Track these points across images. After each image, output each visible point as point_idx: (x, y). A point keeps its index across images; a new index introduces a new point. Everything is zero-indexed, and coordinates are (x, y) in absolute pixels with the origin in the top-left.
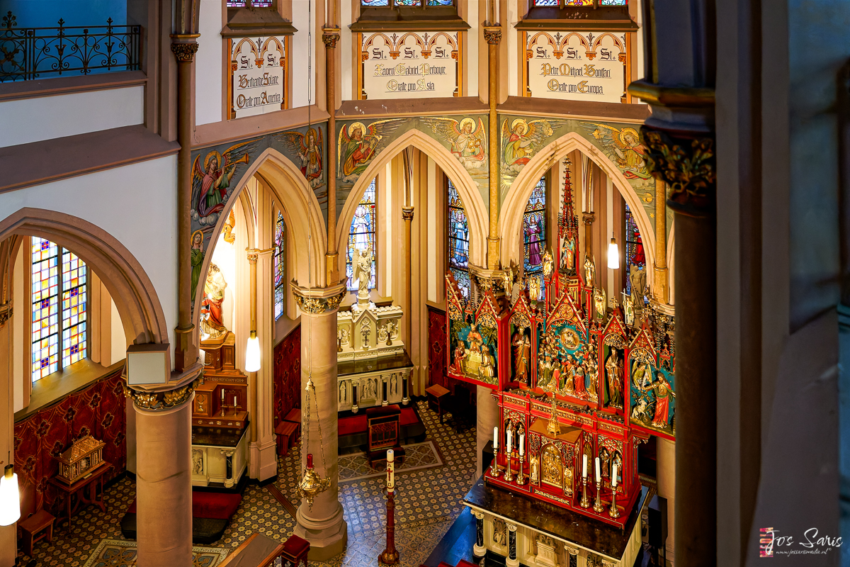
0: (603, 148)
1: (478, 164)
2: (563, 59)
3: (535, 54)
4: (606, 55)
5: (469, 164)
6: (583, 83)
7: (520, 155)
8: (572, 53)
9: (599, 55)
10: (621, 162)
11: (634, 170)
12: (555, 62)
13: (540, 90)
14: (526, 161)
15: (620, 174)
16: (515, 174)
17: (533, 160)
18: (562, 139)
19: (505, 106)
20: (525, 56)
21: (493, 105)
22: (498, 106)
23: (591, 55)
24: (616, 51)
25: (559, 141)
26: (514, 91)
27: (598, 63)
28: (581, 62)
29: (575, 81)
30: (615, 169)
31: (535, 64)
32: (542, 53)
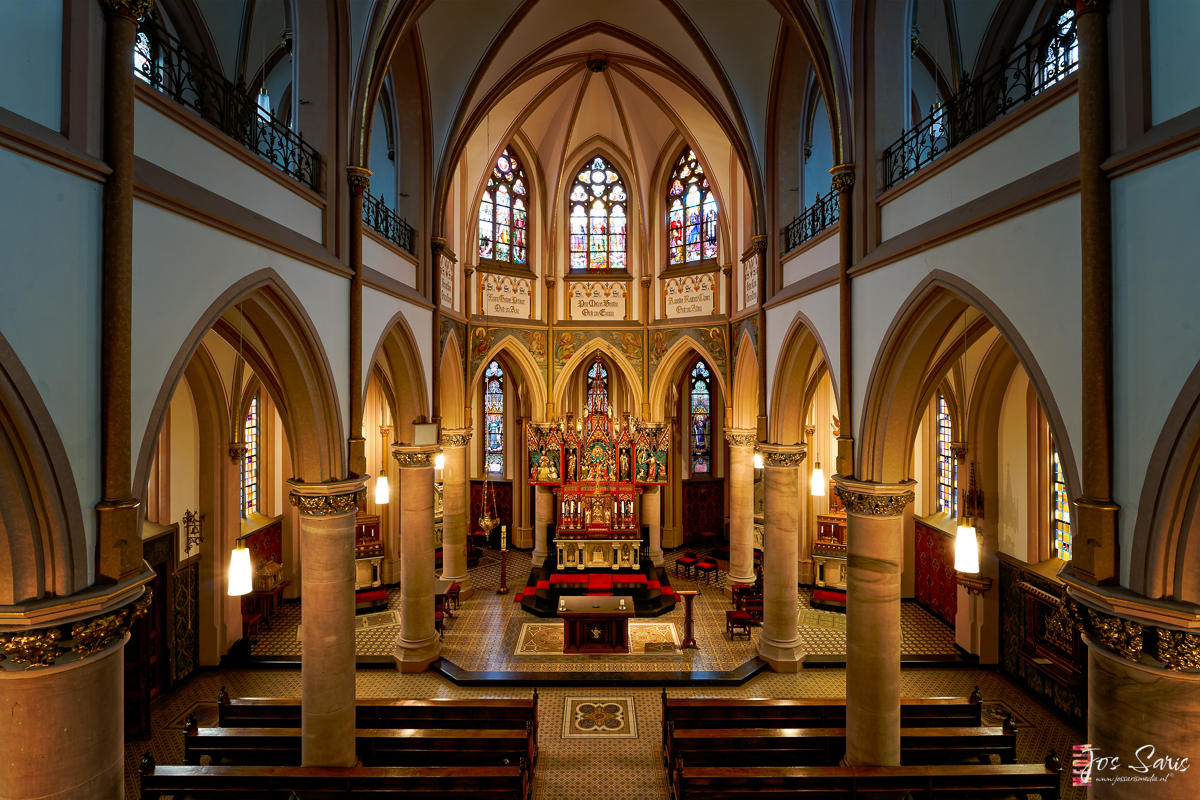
0: (614, 345)
1: (542, 359)
2: (591, 298)
3: (575, 295)
4: (616, 294)
5: (538, 359)
6: (603, 311)
7: (566, 353)
8: (596, 294)
9: (612, 295)
10: (625, 351)
11: (632, 355)
12: (586, 300)
13: (577, 315)
14: (569, 357)
15: (624, 358)
16: (563, 364)
17: (575, 355)
18: (592, 341)
19: (558, 325)
20: (568, 297)
21: (550, 324)
22: (553, 325)
23: (607, 295)
24: (621, 292)
25: (590, 343)
26: (561, 316)
27: (611, 299)
28: (601, 299)
29: (599, 309)
30: (622, 356)
31: (575, 301)
32: (578, 294)
